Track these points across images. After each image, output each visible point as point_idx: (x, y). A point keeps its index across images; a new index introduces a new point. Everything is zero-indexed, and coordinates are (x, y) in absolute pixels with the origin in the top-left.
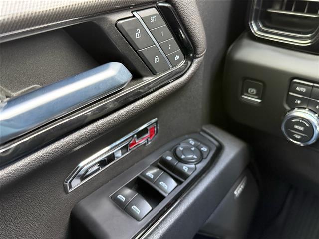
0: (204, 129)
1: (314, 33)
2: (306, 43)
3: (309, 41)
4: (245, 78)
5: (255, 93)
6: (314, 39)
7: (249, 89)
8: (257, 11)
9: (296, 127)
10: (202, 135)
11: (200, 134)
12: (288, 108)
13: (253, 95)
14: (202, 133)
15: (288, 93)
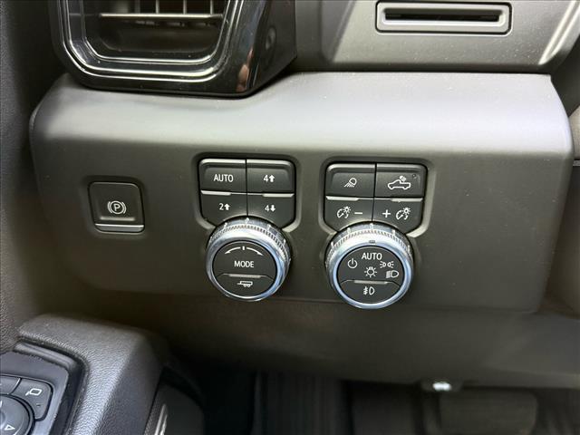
0: (24, 333)
1: (214, 53)
2: (206, 74)
3: (211, 70)
4: (90, 181)
5: (124, 210)
6: (218, 64)
7: (109, 204)
8: (75, 21)
9: (238, 264)
10: (22, 353)
11: (15, 351)
12: (209, 227)
13: (122, 215)
14: (20, 347)
15: (200, 193)
